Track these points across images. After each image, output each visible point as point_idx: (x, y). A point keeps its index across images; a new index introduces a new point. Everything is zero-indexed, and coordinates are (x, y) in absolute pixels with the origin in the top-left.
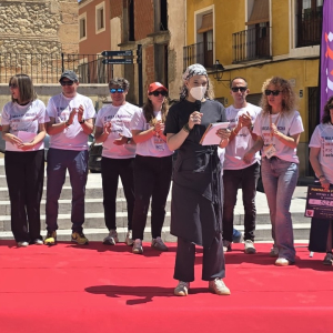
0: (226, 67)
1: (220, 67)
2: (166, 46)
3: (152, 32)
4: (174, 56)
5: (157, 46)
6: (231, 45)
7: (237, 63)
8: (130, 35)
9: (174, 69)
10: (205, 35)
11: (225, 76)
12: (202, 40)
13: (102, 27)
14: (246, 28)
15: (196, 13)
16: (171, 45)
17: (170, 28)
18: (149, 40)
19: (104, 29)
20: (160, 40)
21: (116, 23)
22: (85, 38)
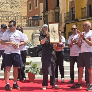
0: (79, 20)
1: (77, 20)
2: (59, 13)
3: (54, 8)
4: (62, 16)
5: (56, 13)
6: (81, 12)
7: (83, 19)
8: (46, 9)
9: (61, 21)
10: (72, 9)
11: (79, 23)
12: (71, 10)
13: (37, 6)
14: (86, 6)
15: (69, 1)
16: (61, 12)
17: (60, 7)
18: (53, 10)
19: (37, 7)
20: (57, 11)
21: (42, 5)
22: (31, 10)
